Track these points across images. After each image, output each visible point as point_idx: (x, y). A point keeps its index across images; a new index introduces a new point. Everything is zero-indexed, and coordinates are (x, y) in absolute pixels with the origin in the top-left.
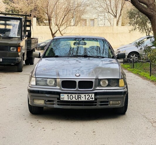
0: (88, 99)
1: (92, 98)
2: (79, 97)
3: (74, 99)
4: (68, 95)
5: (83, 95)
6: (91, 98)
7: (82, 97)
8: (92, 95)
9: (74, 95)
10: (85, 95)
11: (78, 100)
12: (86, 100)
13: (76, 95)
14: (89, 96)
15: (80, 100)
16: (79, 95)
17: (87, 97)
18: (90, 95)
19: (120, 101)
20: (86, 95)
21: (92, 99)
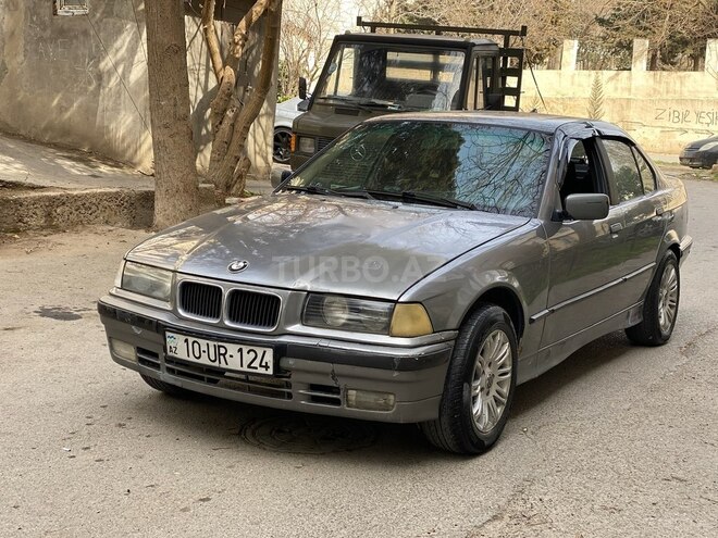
0: (249, 366)
1: (264, 364)
2: (220, 354)
3: (204, 360)
4: (186, 341)
5: (232, 349)
6: (261, 366)
7: (231, 356)
8: (265, 352)
9: (203, 342)
10: (240, 350)
11: (216, 364)
12: (245, 369)
13: (211, 343)
14: (252, 355)
15: (223, 365)
16: (219, 347)
17: (248, 358)
18: (260, 351)
19: (392, 397)
20: (245, 349)
21: (267, 367)
